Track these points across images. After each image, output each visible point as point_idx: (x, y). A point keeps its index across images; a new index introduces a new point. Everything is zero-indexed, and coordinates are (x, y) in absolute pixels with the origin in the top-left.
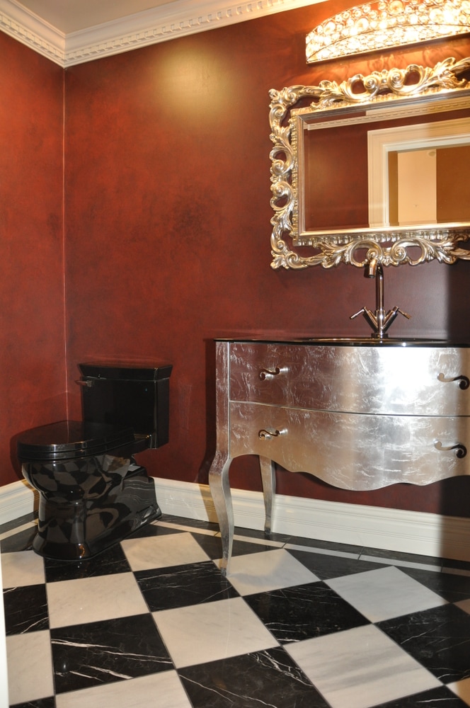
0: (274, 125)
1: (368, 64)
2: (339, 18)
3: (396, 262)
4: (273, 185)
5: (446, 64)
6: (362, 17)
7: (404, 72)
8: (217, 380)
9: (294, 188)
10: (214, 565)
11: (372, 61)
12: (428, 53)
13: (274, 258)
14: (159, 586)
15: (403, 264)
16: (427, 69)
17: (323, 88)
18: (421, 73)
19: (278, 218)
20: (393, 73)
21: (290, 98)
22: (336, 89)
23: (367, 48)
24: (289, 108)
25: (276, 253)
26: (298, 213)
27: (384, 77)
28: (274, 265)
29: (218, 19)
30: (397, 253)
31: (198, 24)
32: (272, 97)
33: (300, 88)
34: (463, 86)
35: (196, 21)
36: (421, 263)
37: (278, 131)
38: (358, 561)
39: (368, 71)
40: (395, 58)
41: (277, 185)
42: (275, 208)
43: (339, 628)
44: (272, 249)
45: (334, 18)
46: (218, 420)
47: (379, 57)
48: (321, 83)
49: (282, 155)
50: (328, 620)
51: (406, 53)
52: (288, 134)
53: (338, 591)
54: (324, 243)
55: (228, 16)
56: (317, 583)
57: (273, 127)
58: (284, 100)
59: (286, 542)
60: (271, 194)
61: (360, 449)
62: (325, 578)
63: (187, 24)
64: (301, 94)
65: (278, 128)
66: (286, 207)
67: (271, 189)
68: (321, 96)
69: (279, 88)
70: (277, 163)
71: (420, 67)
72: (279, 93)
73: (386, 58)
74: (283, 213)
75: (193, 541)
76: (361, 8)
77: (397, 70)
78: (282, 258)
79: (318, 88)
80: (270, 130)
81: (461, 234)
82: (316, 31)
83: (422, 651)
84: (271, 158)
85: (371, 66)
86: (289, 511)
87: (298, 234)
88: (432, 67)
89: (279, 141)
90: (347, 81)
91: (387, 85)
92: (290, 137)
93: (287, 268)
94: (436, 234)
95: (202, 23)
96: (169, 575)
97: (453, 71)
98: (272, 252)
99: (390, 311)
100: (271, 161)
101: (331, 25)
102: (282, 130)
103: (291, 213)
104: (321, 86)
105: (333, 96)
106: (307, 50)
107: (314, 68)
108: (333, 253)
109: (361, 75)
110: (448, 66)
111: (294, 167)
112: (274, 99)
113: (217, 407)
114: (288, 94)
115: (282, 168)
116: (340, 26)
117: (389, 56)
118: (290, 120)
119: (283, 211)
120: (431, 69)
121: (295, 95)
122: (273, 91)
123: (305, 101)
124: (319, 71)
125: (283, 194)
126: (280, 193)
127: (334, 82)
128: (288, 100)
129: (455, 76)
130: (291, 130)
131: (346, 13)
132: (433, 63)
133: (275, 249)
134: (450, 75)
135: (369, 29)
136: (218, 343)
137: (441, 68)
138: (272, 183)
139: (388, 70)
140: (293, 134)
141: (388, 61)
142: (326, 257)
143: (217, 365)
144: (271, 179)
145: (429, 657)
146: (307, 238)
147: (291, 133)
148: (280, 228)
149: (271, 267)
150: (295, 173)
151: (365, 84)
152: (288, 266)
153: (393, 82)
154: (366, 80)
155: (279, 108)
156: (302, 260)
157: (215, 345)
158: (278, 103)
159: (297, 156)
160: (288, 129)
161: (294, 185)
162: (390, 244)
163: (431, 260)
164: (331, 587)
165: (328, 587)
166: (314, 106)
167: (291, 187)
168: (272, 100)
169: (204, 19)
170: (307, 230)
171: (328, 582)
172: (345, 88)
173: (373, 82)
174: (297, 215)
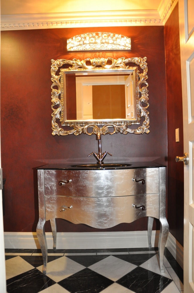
0: (53, 74)
1: (92, 55)
2: (82, 35)
3: (104, 133)
4: (52, 100)
5: (122, 59)
6: (92, 37)
7: (106, 60)
8: (39, 186)
9: (62, 101)
10: (38, 270)
11: (93, 54)
12: (115, 54)
13: (53, 131)
14: (16, 287)
15: (107, 134)
16: (115, 60)
17: (74, 62)
18: (113, 61)
19: (55, 114)
20: (102, 60)
21: (60, 64)
22: (80, 63)
23: (92, 48)
24: (59, 68)
25: (54, 129)
26: (64, 112)
27: (99, 60)
28: (53, 134)
29: (28, 26)
30: (105, 130)
31: (18, 27)
32: (52, 63)
33: (64, 61)
34: (128, 68)
35: (16, 25)
36: (114, 134)
37: (55, 77)
38: (97, 256)
39: (92, 57)
40: (102, 54)
41: (55, 100)
42: (53, 109)
43: (104, 288)
44: (52, 127)
45: (81, 35)
46: (39, 204)
47: (96, 53)
48: (73, 59)
49: (56, 87)
50: (98, 285)
51: (106, 53)
52: (59, 78)
53: (95, 271)
54: (75, 125)
55: (32, 26)
56: (85, 269)
57: (53, 75)
58: (57, 65)
59: (64, 253)
60: (52, 103)
61: (105, 212)
62: (88, 266)
63: (12, 25)
64: (64, 63)
65: (54, 76)
66: (58, 109)
67: (52, 101)
68: (73, 65)
69: (55, 59)
70: (54, 90)
71: (112, 59)
72: (55, 61)
73: (99, 54)
74: (57, 112)
75: (23, 260)
76: (92, 34)
77: (103, 59)
78: (57, 131)
79: (72, 61)
80: (51, 76)
81: (129, 123)
82: (72, 38)
83: (138, 289)
84: (52, 88)
85: (93, 55)
86: (64, 239)
87: (64, 121)
88: (117, 60)
89: (55, 81)
90: (84, 60)
91: (100, 64)
92: (60, 80)
93: (59, 135)
94: (119, 123)
95: (15, 26)
96: (19, 280)
97: (124, 62)
98: (52, 128)
99: (104, 153)
100: (52, 90)
101: (79, 38)
102: (57, 77)
103: (60, 112)
104: (73, 61)
105: (78, 65)
106: (68, 46)
107: (70, 53)
108: (79, 129)
109: (90, 59)
110: (122, 60)
111: (62, 93)
112: (53, 63)
113: (39, 199)
114: (59, 62)
115: (56, 93)
116: (83, 39)
117: (100, 53)
118: (60, 73)
119: (57, 111)
120: (116, 60)
121: (62, 63)
122: (52, 60)
123: (66, 66)
124: (72, 55)
125: (57, 104)
126: (56, 103)
127: (79, 60)
128: (59, 64)
129: (125, 64)
130: (60, 77)
131: (86, 34)
132: (117, 58)
133: (54, 127)
134: (123, 64)
135: (95, 42)
136: (38, 170)
137: (120, 61)
138: (52, 99)
139: (100, 58)
140: (61, 79)
141: (100, 54)
142: (76, 131)
143: (38, 180)
144: (52, 97)
145: (141, 291)
146: (67, 123)
147: (60, 78)
148: (56, 118)
149: (52, 135)
150: (62, 95)
151: (91, 62)
152: (59, 134)
153: (102, 63)
154: (92, 61)
155: (55, 68)
156: (66, 132)
157: (37, 171)
158: (55, 65)
159: (63, 88)
160: (59, 76)
161: (62, 100)
162: (102, 126)
163: (118, 133)
164: (92, 270)
165: (90, 270)
166: (70, 69)
167: (60, 101)
168: (52, 64)
169: (21, 25)
170: (67, 119)
171: (90, 267)
172: (83, 62)
173: (95, 62)
174: (63, 113)
